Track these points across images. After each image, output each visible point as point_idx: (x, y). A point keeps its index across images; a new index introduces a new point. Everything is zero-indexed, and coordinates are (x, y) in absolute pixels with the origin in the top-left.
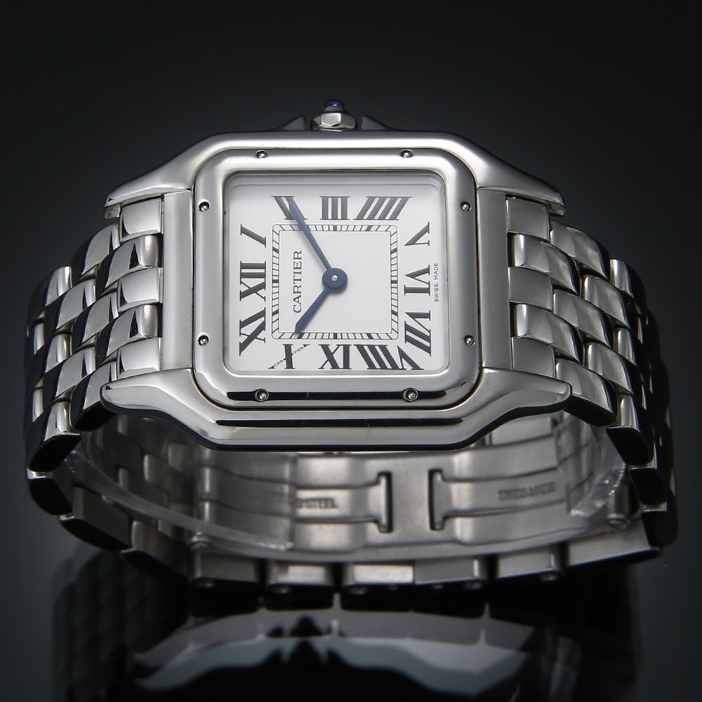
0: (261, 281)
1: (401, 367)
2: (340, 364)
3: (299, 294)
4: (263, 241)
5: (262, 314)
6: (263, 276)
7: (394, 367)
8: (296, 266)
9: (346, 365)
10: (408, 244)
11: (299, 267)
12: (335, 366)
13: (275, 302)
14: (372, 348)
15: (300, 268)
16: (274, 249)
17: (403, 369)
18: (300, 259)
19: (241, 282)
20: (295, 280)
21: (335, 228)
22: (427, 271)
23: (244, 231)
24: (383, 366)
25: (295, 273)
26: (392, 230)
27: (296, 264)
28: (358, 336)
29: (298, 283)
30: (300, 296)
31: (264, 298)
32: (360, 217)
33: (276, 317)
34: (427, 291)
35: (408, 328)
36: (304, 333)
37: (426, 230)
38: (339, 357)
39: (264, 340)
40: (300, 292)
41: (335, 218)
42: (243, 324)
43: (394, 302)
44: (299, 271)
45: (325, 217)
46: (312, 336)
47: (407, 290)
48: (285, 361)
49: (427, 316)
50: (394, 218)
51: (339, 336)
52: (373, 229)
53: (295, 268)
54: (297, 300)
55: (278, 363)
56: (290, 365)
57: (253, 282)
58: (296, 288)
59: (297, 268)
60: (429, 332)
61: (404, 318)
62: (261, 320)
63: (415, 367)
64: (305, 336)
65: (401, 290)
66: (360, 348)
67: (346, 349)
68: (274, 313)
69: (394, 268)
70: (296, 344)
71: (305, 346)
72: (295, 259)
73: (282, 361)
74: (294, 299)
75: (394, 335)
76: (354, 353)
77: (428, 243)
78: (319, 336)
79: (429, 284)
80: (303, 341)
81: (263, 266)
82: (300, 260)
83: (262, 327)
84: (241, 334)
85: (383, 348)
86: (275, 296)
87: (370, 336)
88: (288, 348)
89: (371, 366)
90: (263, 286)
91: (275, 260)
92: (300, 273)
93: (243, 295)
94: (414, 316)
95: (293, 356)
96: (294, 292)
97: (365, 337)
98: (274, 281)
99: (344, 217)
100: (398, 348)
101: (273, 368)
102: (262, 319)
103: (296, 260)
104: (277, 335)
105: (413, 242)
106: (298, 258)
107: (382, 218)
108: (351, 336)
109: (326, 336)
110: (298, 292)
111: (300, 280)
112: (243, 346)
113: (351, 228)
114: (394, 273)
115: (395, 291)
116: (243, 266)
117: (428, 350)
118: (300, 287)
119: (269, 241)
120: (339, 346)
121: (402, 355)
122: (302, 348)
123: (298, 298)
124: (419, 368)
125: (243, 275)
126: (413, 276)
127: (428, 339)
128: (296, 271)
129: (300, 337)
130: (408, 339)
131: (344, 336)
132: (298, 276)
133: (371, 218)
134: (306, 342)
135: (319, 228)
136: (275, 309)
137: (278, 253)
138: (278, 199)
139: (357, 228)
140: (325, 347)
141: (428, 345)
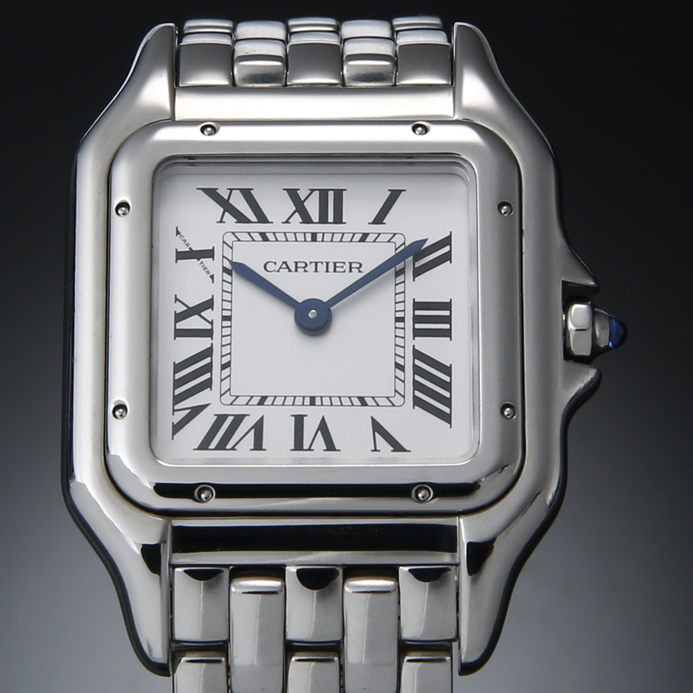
0: (315, 217)
1: (177, 407)
2: (183, 325)
3: (293, 269)
4: (379, 219)
5: (262, 219)
6: (323, 219)
7: (178, 399)
8: (337, 265)
9: (180, 333)
10: (374, 422)
11: (337, 269)
12: (179, 317)
13: (281, 237)
14: (208, 368)
15: (335, 271)
16: (364, 237)
17: (174, 411)
18: (350, 271)
19: (313, 191)
20: (316, 263)
21: (398, 320)
22: (330, 446)
23: (394, 195)
24: (178, 383)
25: (327, 263)
26: (398, 400)
27: (341, 265)
28: (226, 350)
29: (311, 268)
30: (290, 271)
31: (287, 222)
32: (418, 355)
33: (257, 237)
34: (298, 446)
35: (239, 419)
36: (231, 275)
37: (398, 447)
38: (194, 323)
39: (221, 221)
40: (296, 271)
41: (417, 319)
42: (247, 194)
43: (279, 401)
44: (331, 269)
45: (418, 306)
46: (227, 287)
47: (299, 420)
48: (188, 249)
49: (258, 445)
50: (418, 402)
51: (226, 323)
52: (399, 373)
53: (335, 263)
54: (284, 266)
55: (185, 241)
56: (181, 256)
57: (313, 207)
58: (304, 265)
59: (335, 267)
60: (233, 449)
61: (254, 414)
62: (252, 217)
63: (177, 428)
64: (227, 277)
65: (298, 411)
66: (208, 352)
67: (208, 333)
68: (264, 236)
69: (336, 401)
70: (215, 265)
71: (212, 277)
72: (351, 263)
73: (188, 245)
74: (285, 263)
75: (227, 399)
76: (201, 344)
77: (375, 450)
78: (227, 296)
79: (309, 449)
80: (219, 274)
81: (338, 219)
82: (348, 270)
83: (241, 219)
84: (231, 190)
85: (208, 384)
86: (291, 237)
87: (225, 366)
88: (209, 254)
89: (179, 367)
90: (306, 219)
91: (347, 237)
92: (327, 271)
93: (293, 194)
94: (258, 427)
95: (196, 260)
96: (296, 263)
97: (225, 360)
98: (314, 236)
99: (417, 333)
100: (206, 406)
101: (178, 233)
102: (254, 218)
103: (348, 265)
104: (230, 239)
105: (377, 427)
106: (351, 268)
107: (417, 386)
108: (226, 340)
109: (227, 305)
110: (296, 267)
111: (316, 271)
112: (212, 193)
113: (400, 342)
114: (326, 401)
115: (299, 401)
116: (339, 194)
117: (204, 446)
118: (305, 271)
119: (378, 228)
120: (211, 323)
121: (196, 411)
122: (208, 272)
123: (288, 267)
124: (174, 433)
125: (323, 194)
126: (323, 427)
127: (221, 446)
128: (331, 266)
129: (225, 270)
130: (221, 419)
131: (227, 331)
132: (322, 268)
133: (417, 370)
134: (218, 279)
135: (400, 298)
136: (271, 237)
137: (360, 241)
138: (447, 241)
139: (400, 351)
140: (209, 304)
141: (211, 447)
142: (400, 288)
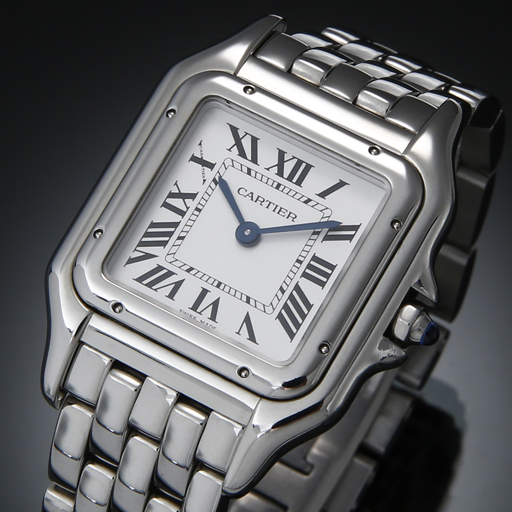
0: (286, 175)
1: (138, 249)
2: (170, 201)
3: (254, 200)
4: (323, 195)
5: (254, 160)
6: (290, 178)
7: (142, 244)
8: (282, 210)
9: (166, 205)
10: (248, 316)
11: (280, 213)
12: (171, 195)
13: (259, 177)
14: (170, 234)
15: (278, 213)
16: (309, 200)
17: (135, 250)
18: (288, 218)
19: (294, 158)
20: (270, 203)
21: (298, 261)
22: (213, 317)
23: (341, 184)
24: (147, 234)
25: (277, 206)
26: (269, 309)
27: (285, 211)
28: (187, 229)
29: (266, 204)
30: (252, 200)
31: (268, 169)
32: (297, 288)
33: (245, 170)
34: (195, 308)
35: (170, 274)
36: (216, 185)
37: (252, 338)
38: (178, 203)
39: (229, 150)
40: (256, 201)
41: (309, 266)
42: (254, 141)
43: (200, 275)
44: (277, 210)
45: (315, 258)
46: (210, 191)
47: (204, 292)
48: (200, 157)
49: (171, 296)
50: (280, 317)
51: (196, 213)
52: (280, 294)
53: (281, 208)
54: (250, 195)
55: (201, 151)
56: (194, 159)
57: (288, 168)
58: (262, 200)
59: (280, 211)
60: (156, 290)
61: (180, 275)
62: (249, 156)
63: (131, 261)
64: (213, 185)
65: (207, 287)
66: (175, 225)
67: (182, 213)
68: (249, 171)
69: (232, 292)
70: (210, 174)
71: (204, 181)
72: (290, 213)
73: (202, 154)
74: (252, 193)
75: (170, 258)
76: (173, 217)
77: (238, 333)
78: (206, 197)
79: (200, 313)
80: (209, 180)
81: (299, 183)
82: (287, 216)
83: (242, 154)
84: (247, 134)
85: (164, 244)
86: (265, 179)
87: (180, 238)
88: (211, 166)
89: (153, 225)
90: (280, 173)
91: (298, 196)
92: (274, 211)
93: (281, 154)
94: (178, 284)
95: (201, 166)
96: (259, 197)
97: (183, 234)
98: (279, 185)
99: (305, 275)
100: (156, 256)
101: (200, 144)
102: (249, 157)
103: (288, 213)
104: (228, 163)
105: (247, 320)
106: (289, 216)
107: (286, 307)
108: (190, 223)
109: (203, 202)
110: (257, 200)
111: (267, 207)
112: (234, 130)
113: (291, 275)
114: (227, 289)
115: (211, 281)
116: (308, 167)
117: (140, 280)
118: (261, 204)
119: (320, 200)
120: (188, 208)
121: (148, 256)
122: (204, 177)
123: (252, 197)
124: (127, 263)
125: (300, 163)
126: (215, 304)
127: (150, 285)
128: (278, 209)
129: (214, 180)
130: (160, 268)
131: (194, 218)
132: (272, 207)
133: (291, 297)
134: (207, 184)
135: (307, 248)
136: (253, 173)
137: (304, 202)
138: (356, 228)
139: (288, 280)
140: (193, 196)
141: (144, 282)
142: (311, 242)
